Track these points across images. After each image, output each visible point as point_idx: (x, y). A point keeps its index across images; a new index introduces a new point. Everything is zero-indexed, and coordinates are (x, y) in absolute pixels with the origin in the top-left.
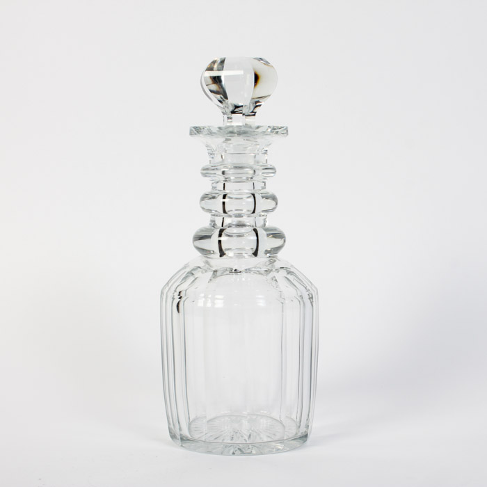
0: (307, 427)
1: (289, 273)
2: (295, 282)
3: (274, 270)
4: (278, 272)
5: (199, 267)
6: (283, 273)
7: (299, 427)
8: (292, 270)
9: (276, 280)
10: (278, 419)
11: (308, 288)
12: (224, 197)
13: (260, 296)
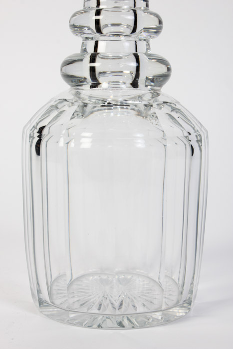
0: (191, 292)
1: (173, 109)
2: (179, 120)
3: (155, 105)
4: (161, 108)
5: (65, 100)
6: (166, 109)
7: (182, 293)
8: (178, 106)
9: (157, 117)
10: (157, 280)
11: (197, 128)
12: (98, 13)
13: (138, 135)
